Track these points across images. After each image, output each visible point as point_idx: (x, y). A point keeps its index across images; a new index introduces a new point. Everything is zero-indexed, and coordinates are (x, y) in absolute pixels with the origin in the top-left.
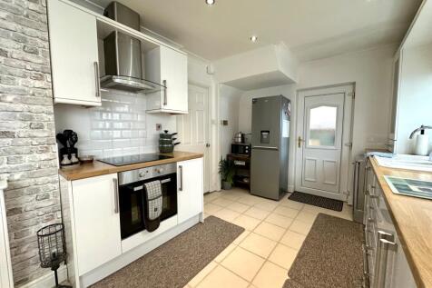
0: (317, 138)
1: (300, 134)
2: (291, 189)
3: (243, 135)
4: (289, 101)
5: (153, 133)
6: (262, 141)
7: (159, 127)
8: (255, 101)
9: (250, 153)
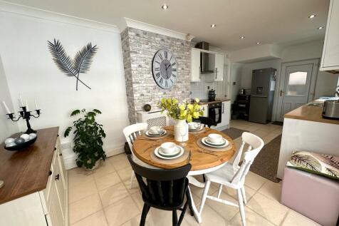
0: (295, 90)
1: (282, 88)
2: (273, 120)
3: (244, 90)
4: (276, 70)
5: (206, 91)
6: (258, 93)
7: (209, 87)
8: (254, 71)
9: (249, 99)
